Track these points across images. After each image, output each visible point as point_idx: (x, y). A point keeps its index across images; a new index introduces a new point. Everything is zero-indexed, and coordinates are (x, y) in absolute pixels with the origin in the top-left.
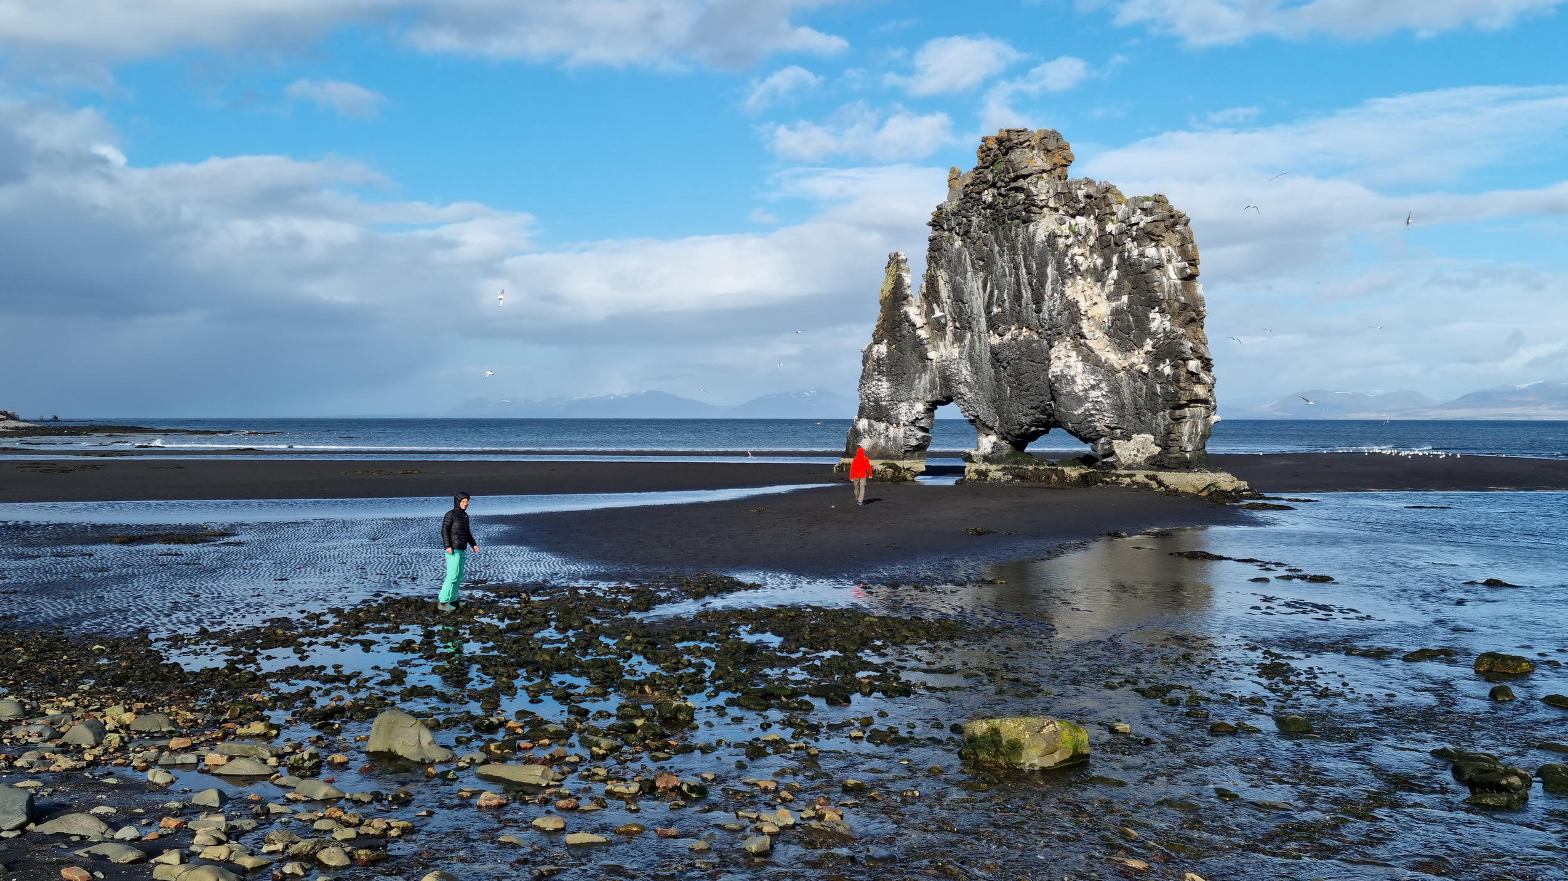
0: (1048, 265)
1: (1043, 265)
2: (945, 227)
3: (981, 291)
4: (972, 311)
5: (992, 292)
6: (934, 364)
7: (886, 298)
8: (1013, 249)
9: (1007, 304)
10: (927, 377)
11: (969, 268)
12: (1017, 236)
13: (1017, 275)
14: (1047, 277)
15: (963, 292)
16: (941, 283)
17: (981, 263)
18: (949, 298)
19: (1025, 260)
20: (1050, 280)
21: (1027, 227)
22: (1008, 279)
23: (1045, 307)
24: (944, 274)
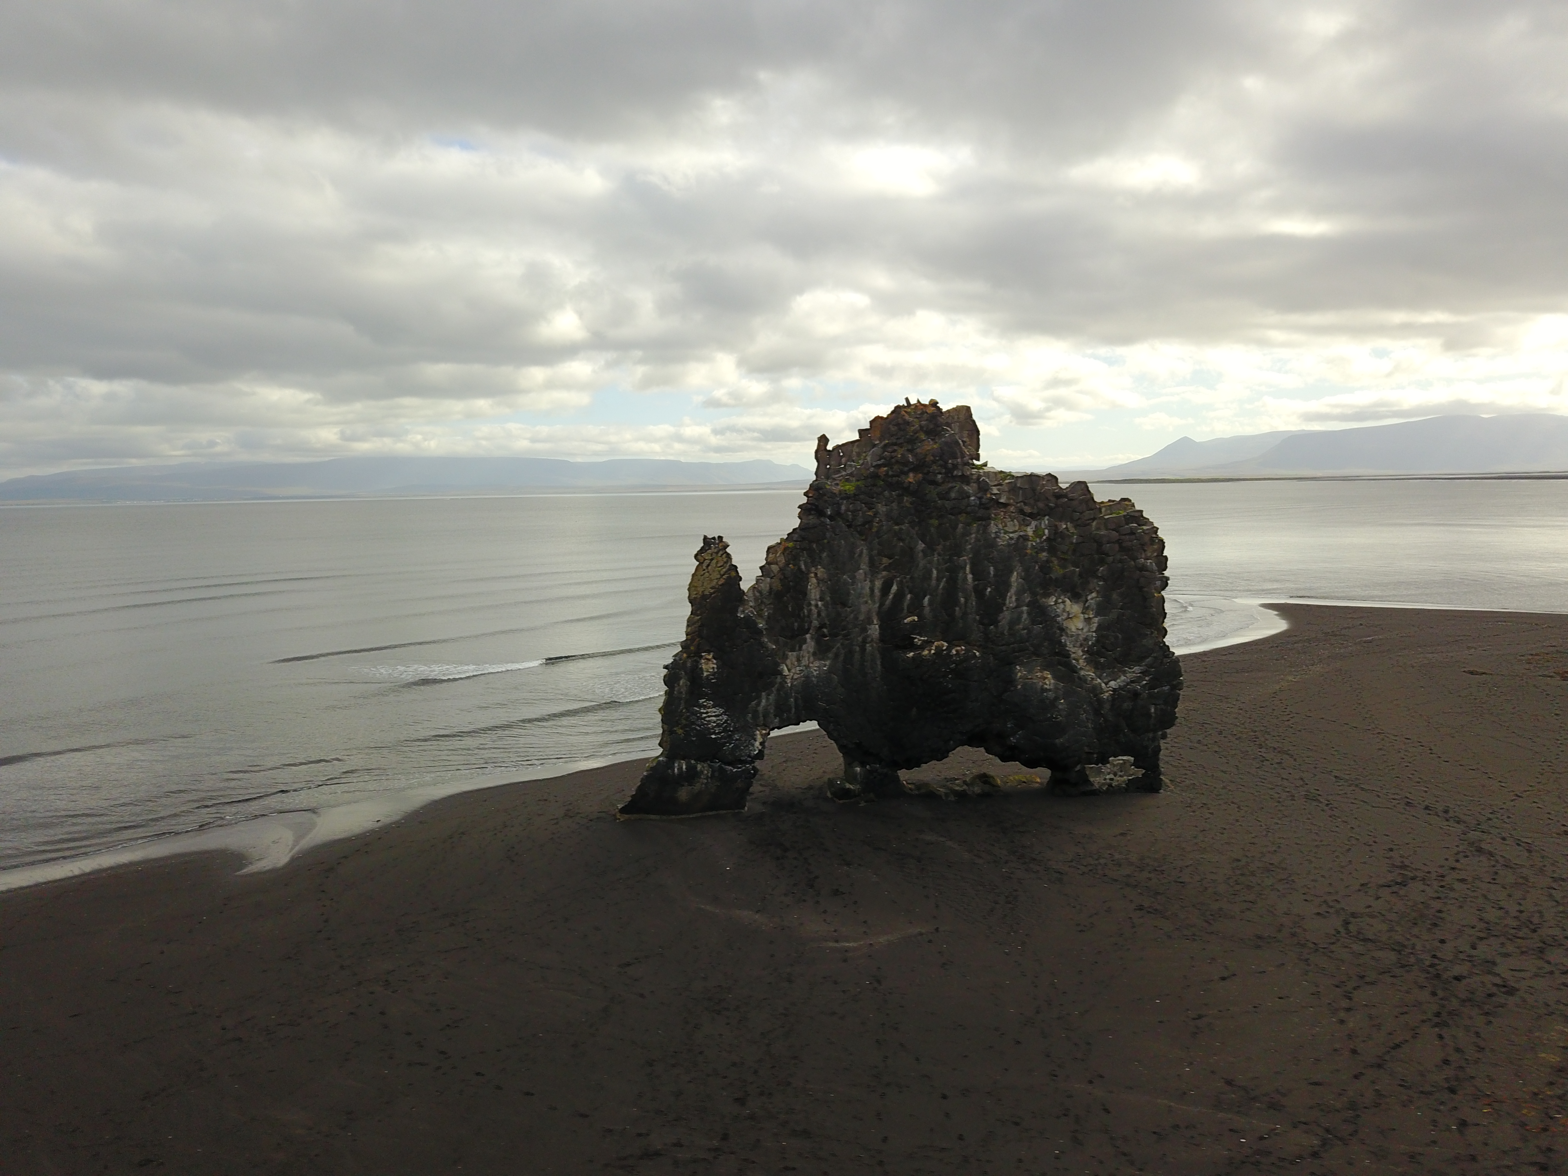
0: (1011, 572)
1: (1005, 572)
3: (877, 592)
4: (856, 618)
5: (900, 596)
6: (789, 681)
7: (704, 597)
8: (956, 550)
9: (927, 610)
11: (864, 566)
12: (966, 534)
13: (953, 579)
14: (1010, 586)
15: (848, 594)
16: (813, 582)
17: (885, 561)
18: (821, 599)
19: (975, 563)
20: (1013, 590)
21: (986, 527)
22: (934, 582)
23: (1005, 617)
24: (821, 571)
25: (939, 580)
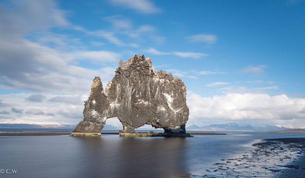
1: (156, 87)
2: (121, 73)
3: (131, 91)
4: (126, 96)
5: (135, 92)
6: (112, 107)
7: (94, 88)
8: (146, 83)
9: (141, 95)
10: (108, 111)
11: (128, 85)
12: (148, 79)
13: (146, 88)
14: (157, 90)
15: (125, 90)
16: (117, 87)
17: (133, 84)
18: (119, 91)
19: (150, 85)
20: (157, 92)
21: (152, 78)
22: (142, 89)
23: (156, 97)
24: (119, 85)
25: (143, 89)
